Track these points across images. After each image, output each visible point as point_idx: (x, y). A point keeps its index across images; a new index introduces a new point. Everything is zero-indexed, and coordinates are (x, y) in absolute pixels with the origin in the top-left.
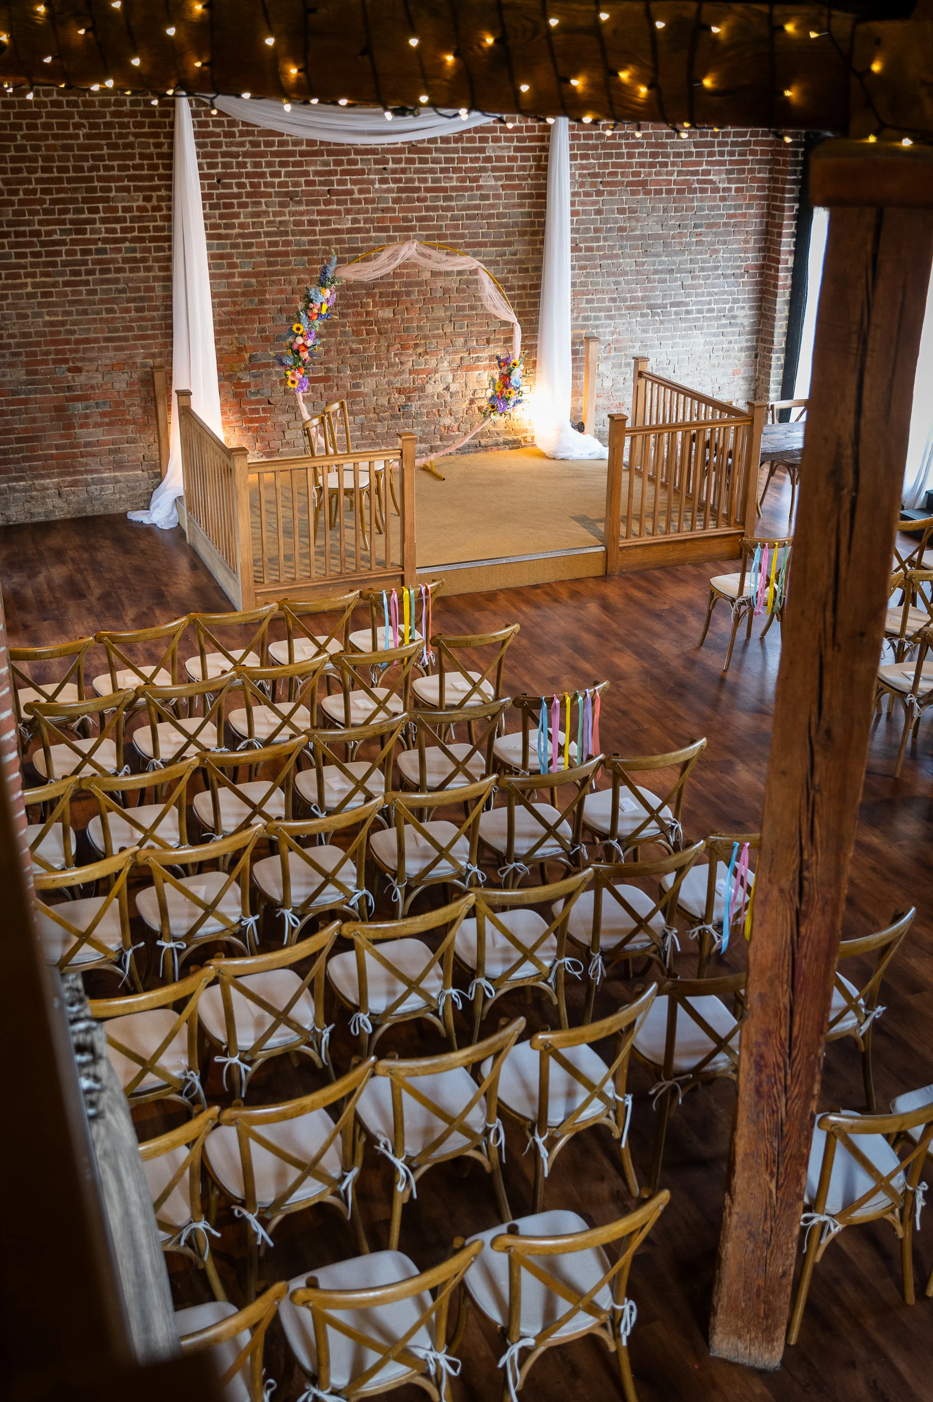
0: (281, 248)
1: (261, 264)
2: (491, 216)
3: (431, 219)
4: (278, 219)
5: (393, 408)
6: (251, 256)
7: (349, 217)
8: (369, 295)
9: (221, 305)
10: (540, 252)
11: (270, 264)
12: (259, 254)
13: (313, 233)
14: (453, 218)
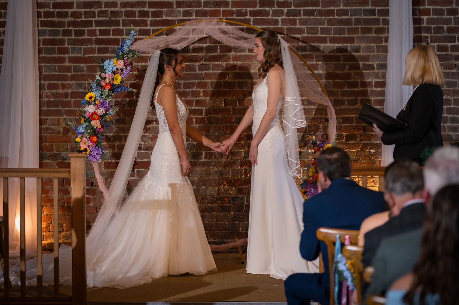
0: (112, 37)
1: (92, 51)
2: (331, 13)
3: (267, 13)
4: (110, 10)
5: (221, 199)
6: (82, 42)
7: (181, 9)
8: (200, 85)
9: (51, 87)
10: (385, 49)
11: (100, 51)
12: (89, 41)
13: (144, 23)
14: (289, 13)
